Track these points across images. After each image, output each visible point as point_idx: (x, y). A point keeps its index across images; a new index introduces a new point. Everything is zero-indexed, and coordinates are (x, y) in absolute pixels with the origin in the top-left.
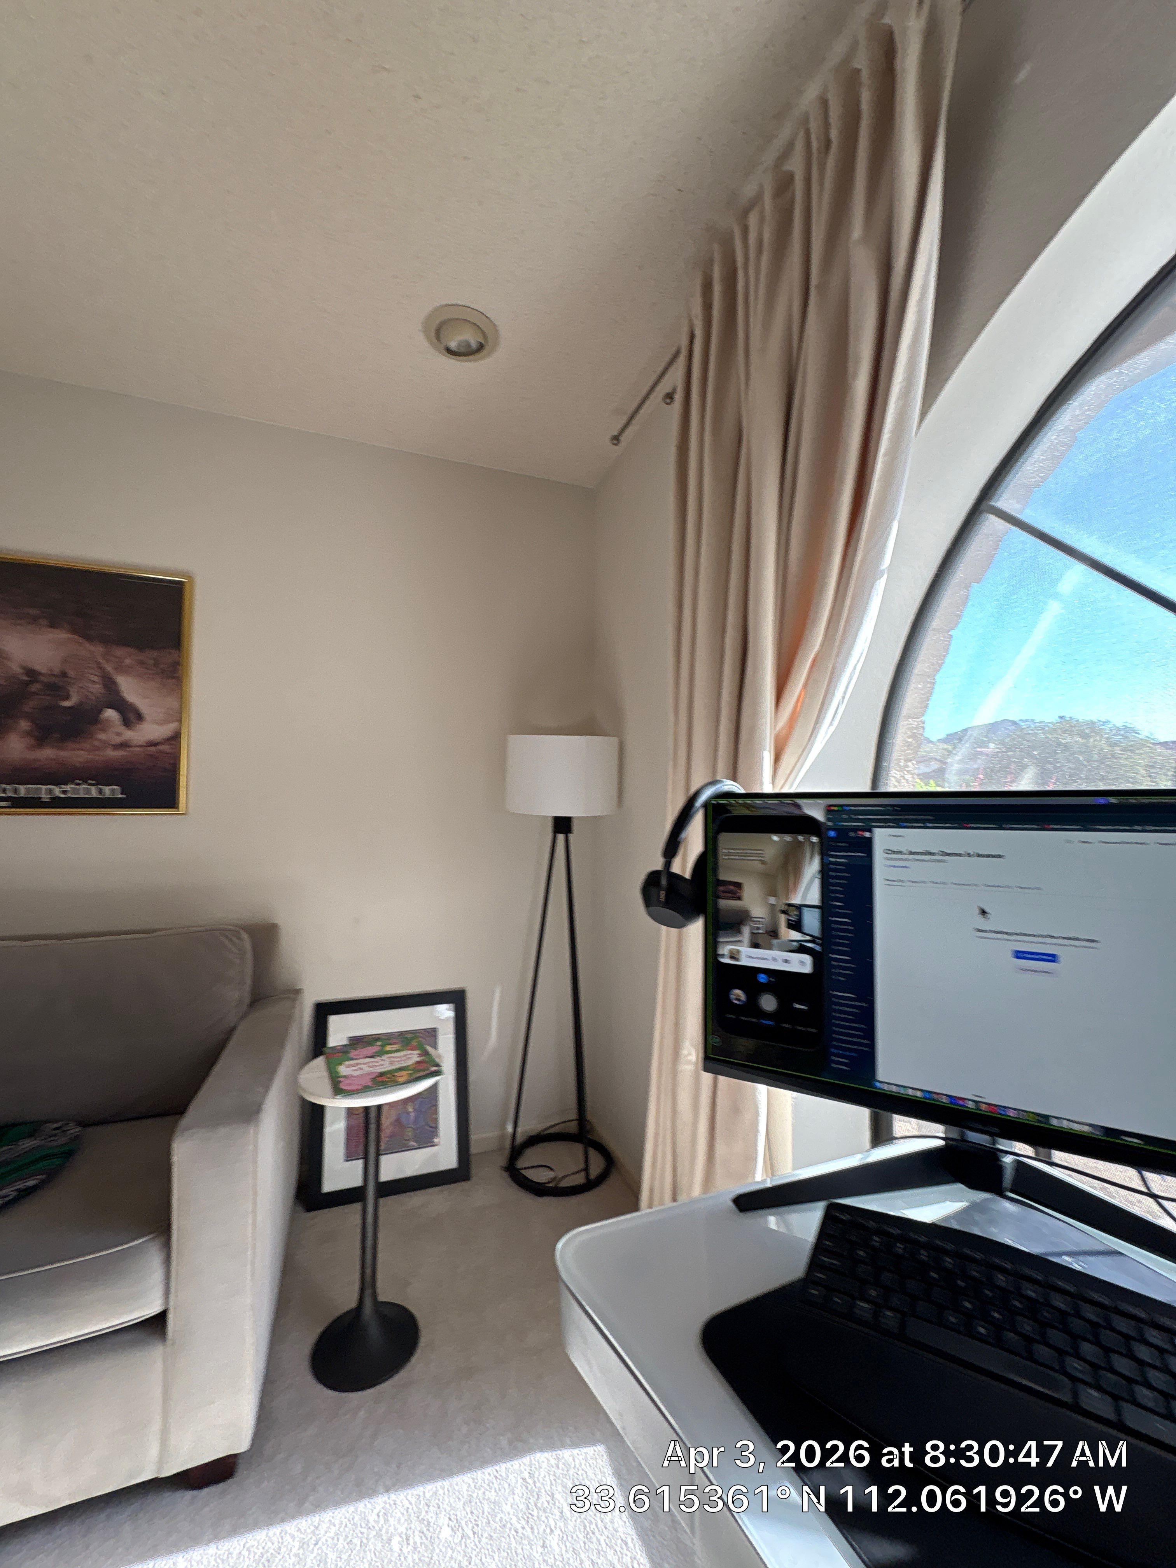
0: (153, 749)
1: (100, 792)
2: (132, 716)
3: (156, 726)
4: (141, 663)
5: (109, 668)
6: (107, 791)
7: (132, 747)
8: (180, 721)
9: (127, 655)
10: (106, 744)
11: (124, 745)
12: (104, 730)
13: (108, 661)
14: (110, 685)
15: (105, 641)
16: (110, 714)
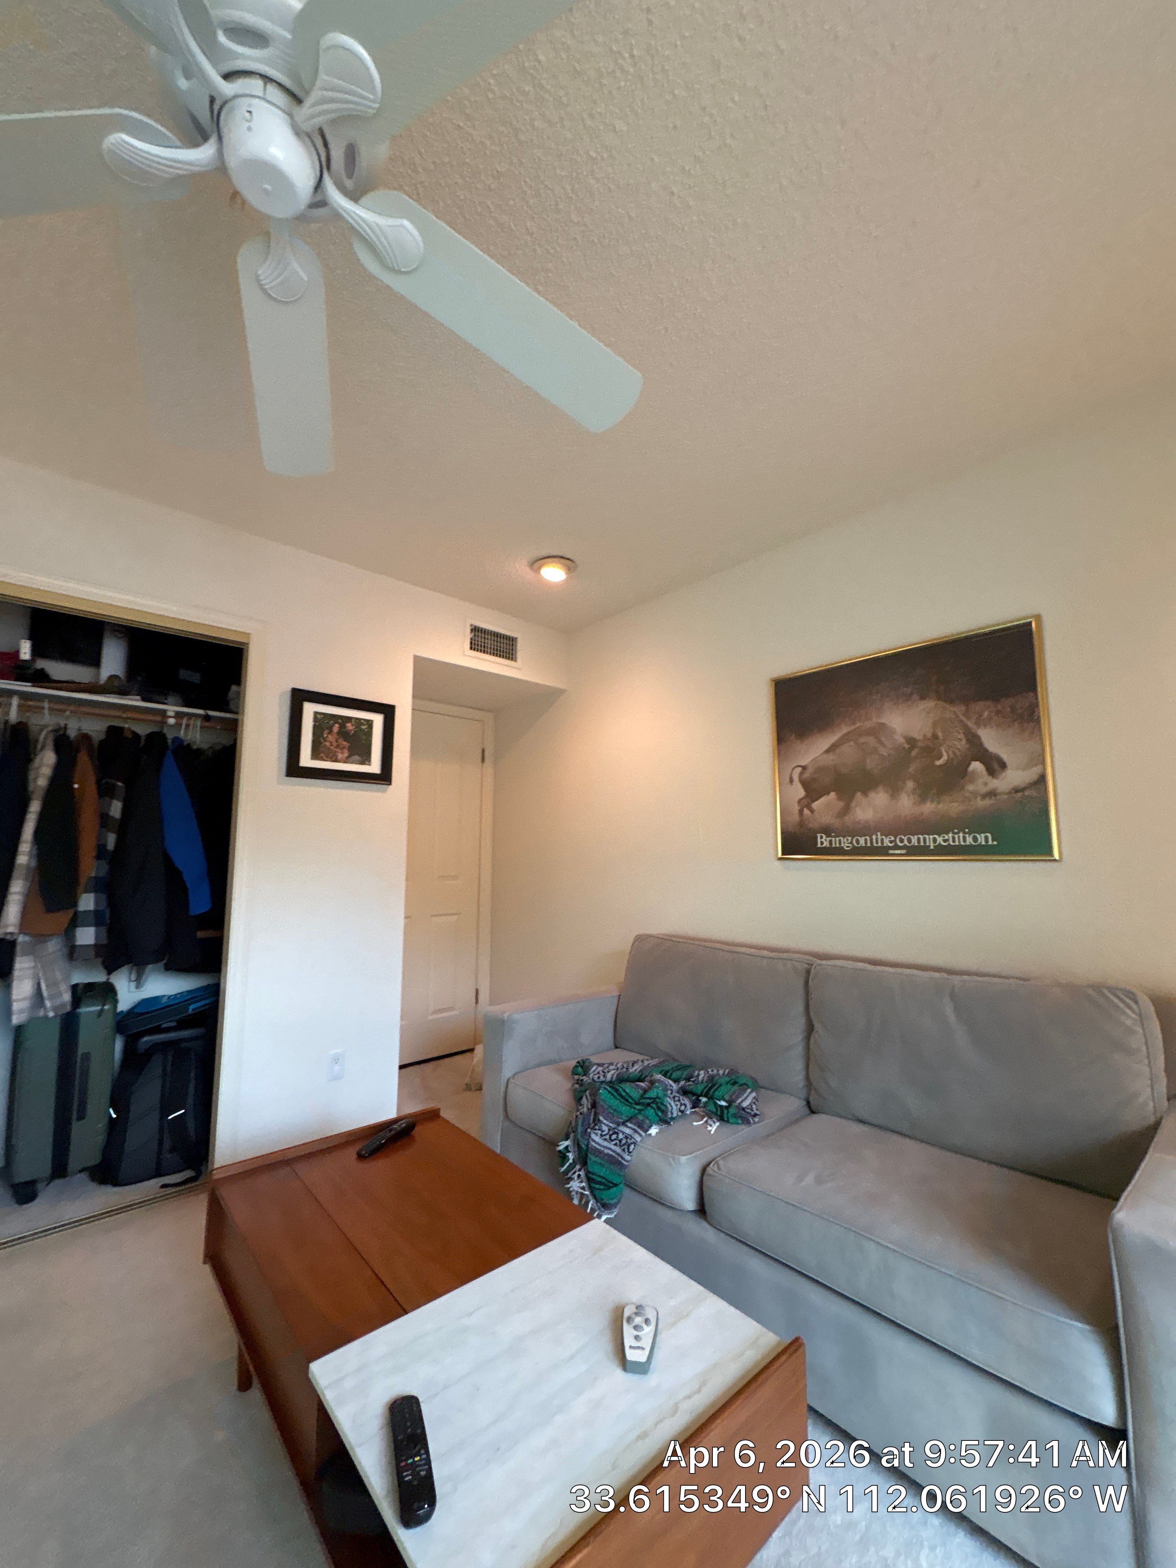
0: (1020, 795)
1: (975, 839)
2: (996, 766)
3: (1020, 772)
4: (998, 712)
5: (970, 724)
6: (981, 839)
7: (1001, 794)
8: (1043, 763)
9: (985, 709)
10: (975, 794)
11: (992, 794)
12: (972, 781)
13: (968, 719)
14: (974, 741)
15: (966, 700)
16: (976, 766)
